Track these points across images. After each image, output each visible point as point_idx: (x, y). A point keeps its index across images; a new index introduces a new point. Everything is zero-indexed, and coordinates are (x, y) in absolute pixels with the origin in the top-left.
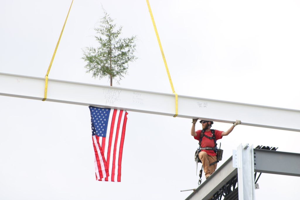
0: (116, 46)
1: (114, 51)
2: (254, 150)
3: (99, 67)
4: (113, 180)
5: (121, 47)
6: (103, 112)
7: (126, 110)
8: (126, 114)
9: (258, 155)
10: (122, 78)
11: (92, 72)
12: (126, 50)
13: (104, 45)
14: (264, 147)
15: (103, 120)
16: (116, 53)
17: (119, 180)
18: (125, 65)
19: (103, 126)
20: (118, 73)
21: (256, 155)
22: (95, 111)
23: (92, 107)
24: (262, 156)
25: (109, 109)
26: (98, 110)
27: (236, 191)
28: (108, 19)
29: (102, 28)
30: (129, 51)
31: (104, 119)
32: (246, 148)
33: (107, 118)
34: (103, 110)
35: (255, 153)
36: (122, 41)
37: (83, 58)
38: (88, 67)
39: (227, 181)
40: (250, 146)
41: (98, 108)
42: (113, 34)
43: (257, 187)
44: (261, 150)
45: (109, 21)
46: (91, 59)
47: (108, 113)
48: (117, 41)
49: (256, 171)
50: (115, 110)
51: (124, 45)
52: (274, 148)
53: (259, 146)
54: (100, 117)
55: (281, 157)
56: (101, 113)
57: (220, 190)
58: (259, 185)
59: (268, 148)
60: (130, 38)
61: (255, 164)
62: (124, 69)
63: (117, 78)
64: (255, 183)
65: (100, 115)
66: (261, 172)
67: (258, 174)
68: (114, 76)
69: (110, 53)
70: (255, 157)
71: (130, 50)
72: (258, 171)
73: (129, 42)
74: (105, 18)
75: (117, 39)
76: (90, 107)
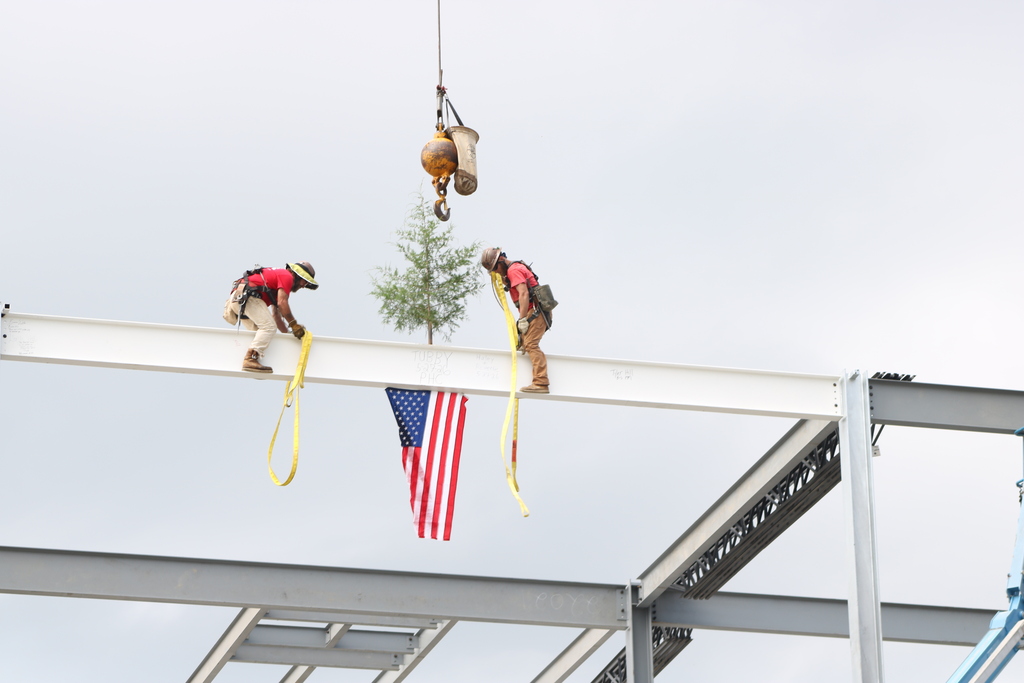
0: (440, 263)
1: (435, 274)
2: (869, 380)
3: (407, 307)
4: (434, 536)
5: (451, 266)
6: (415, 399)
7: (464, 391)
8: (464, 400)
9: (879, 390)
10: (455, 328)
11: (394, 320)
12: (461, 270)
13: (417, 262)
14: (888, 376)
15: (416, 415)
16: (441, 278)
17: (447, 537)
18: (460, 302)
19: (417, 427)
20: (446, 319)
21: (873, 391)
22: (398, 399)
23: (391, 391)
24: (885, 393)
25: (428, 392)
26: (413, 396)
27: (837, 460)
28: (426, 210)
29: (412, 229)
30: (468, 274)
31: (418, 412)
32: (854, 378)
33: (424, 410)
34: (415, 394)
35: (870, 388)
36: (453, 253)
37: (372, 293)
38: (386, 311)
39: (819, 442)
40: (861, 373)
41: (406, 391)
42: (434, 240)
43: (876, 452)
44: (884, 382)
45: (426, 214)
46: (389, 294)
47: (426, 400)
48: (442, 253)
49: (874, 422)
50: (441, 394)
51: (457, 261)
52: (908, 376)
53: (878, 374)
54: (409, 409)
55: (921, 394)
56: (412, 402)
57: (806, 459)
58: (880, 448)
59: (896, 376)
60: (469, 247)
61: (872, 408)
62: (458, 310)
63: (445, 327)
64: (873, 444)
65: (410, 404)
66: (884, 423)
67: (878, 427)
68: (436, 324)
69: (427, 279)
70: (871, 395)
71: (470, 271)
72: (878, 421)
73: (466, 256)
74: (419, 207)
75: (443, 250)
76: (388, 390)
